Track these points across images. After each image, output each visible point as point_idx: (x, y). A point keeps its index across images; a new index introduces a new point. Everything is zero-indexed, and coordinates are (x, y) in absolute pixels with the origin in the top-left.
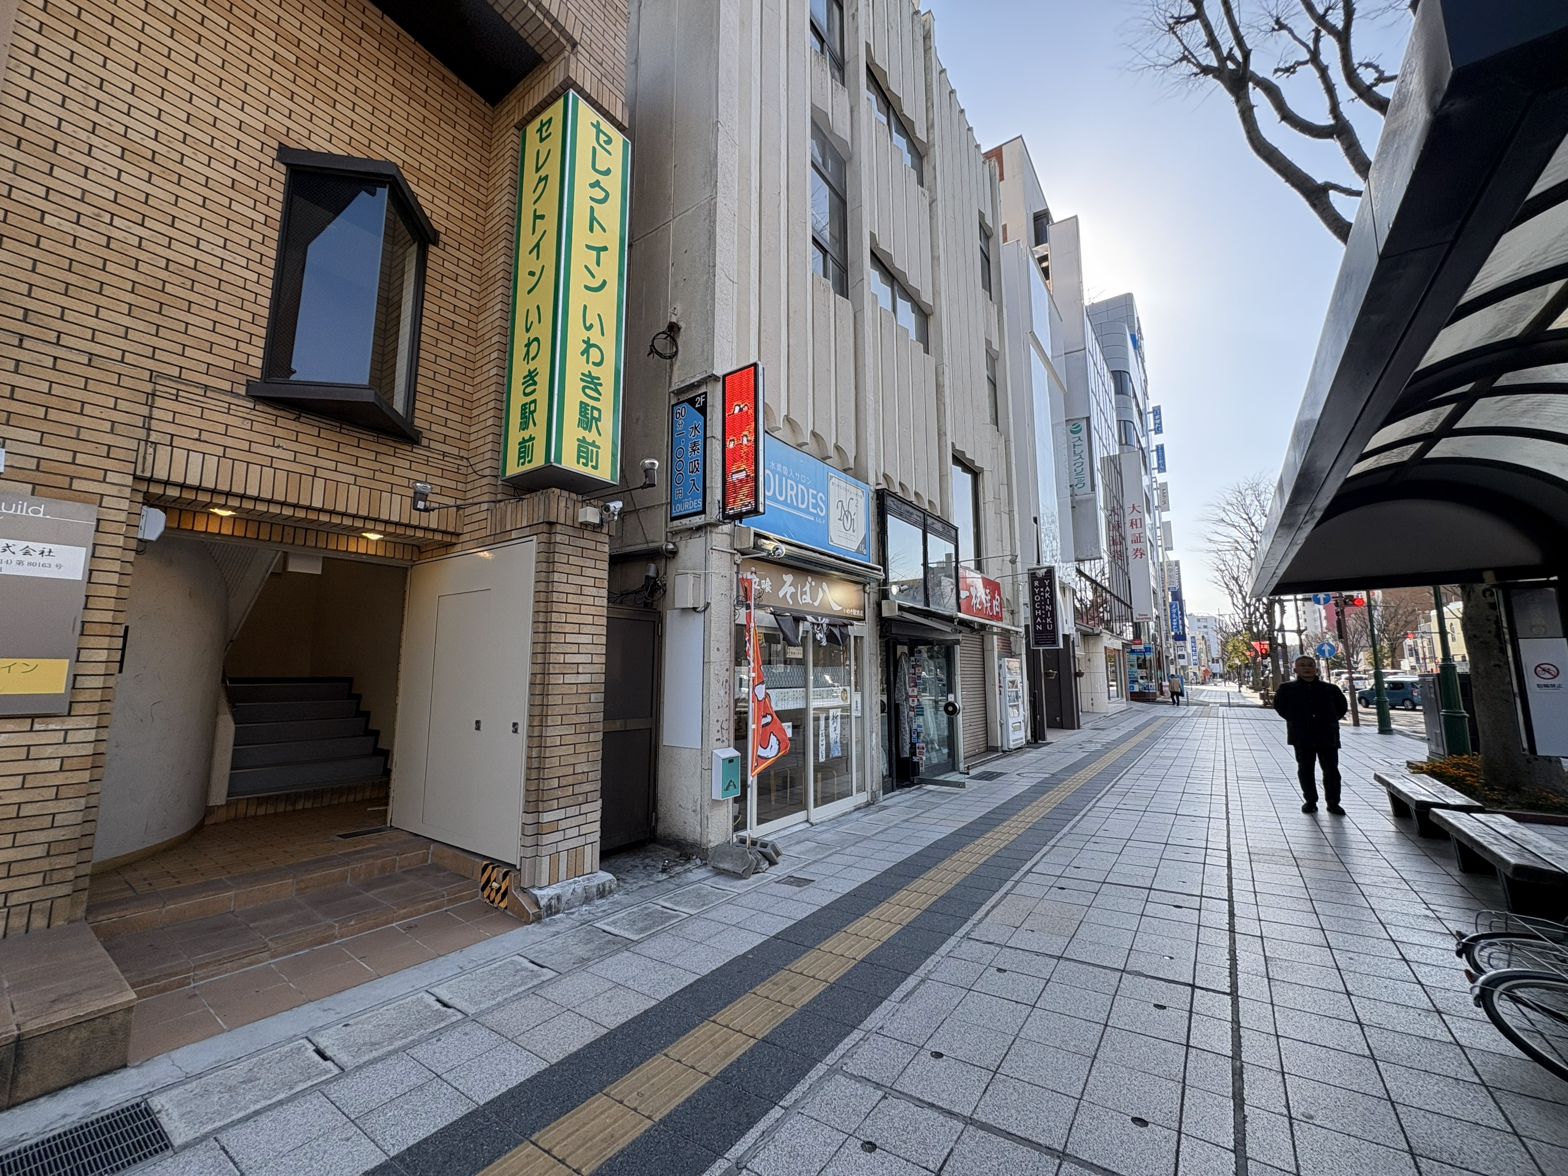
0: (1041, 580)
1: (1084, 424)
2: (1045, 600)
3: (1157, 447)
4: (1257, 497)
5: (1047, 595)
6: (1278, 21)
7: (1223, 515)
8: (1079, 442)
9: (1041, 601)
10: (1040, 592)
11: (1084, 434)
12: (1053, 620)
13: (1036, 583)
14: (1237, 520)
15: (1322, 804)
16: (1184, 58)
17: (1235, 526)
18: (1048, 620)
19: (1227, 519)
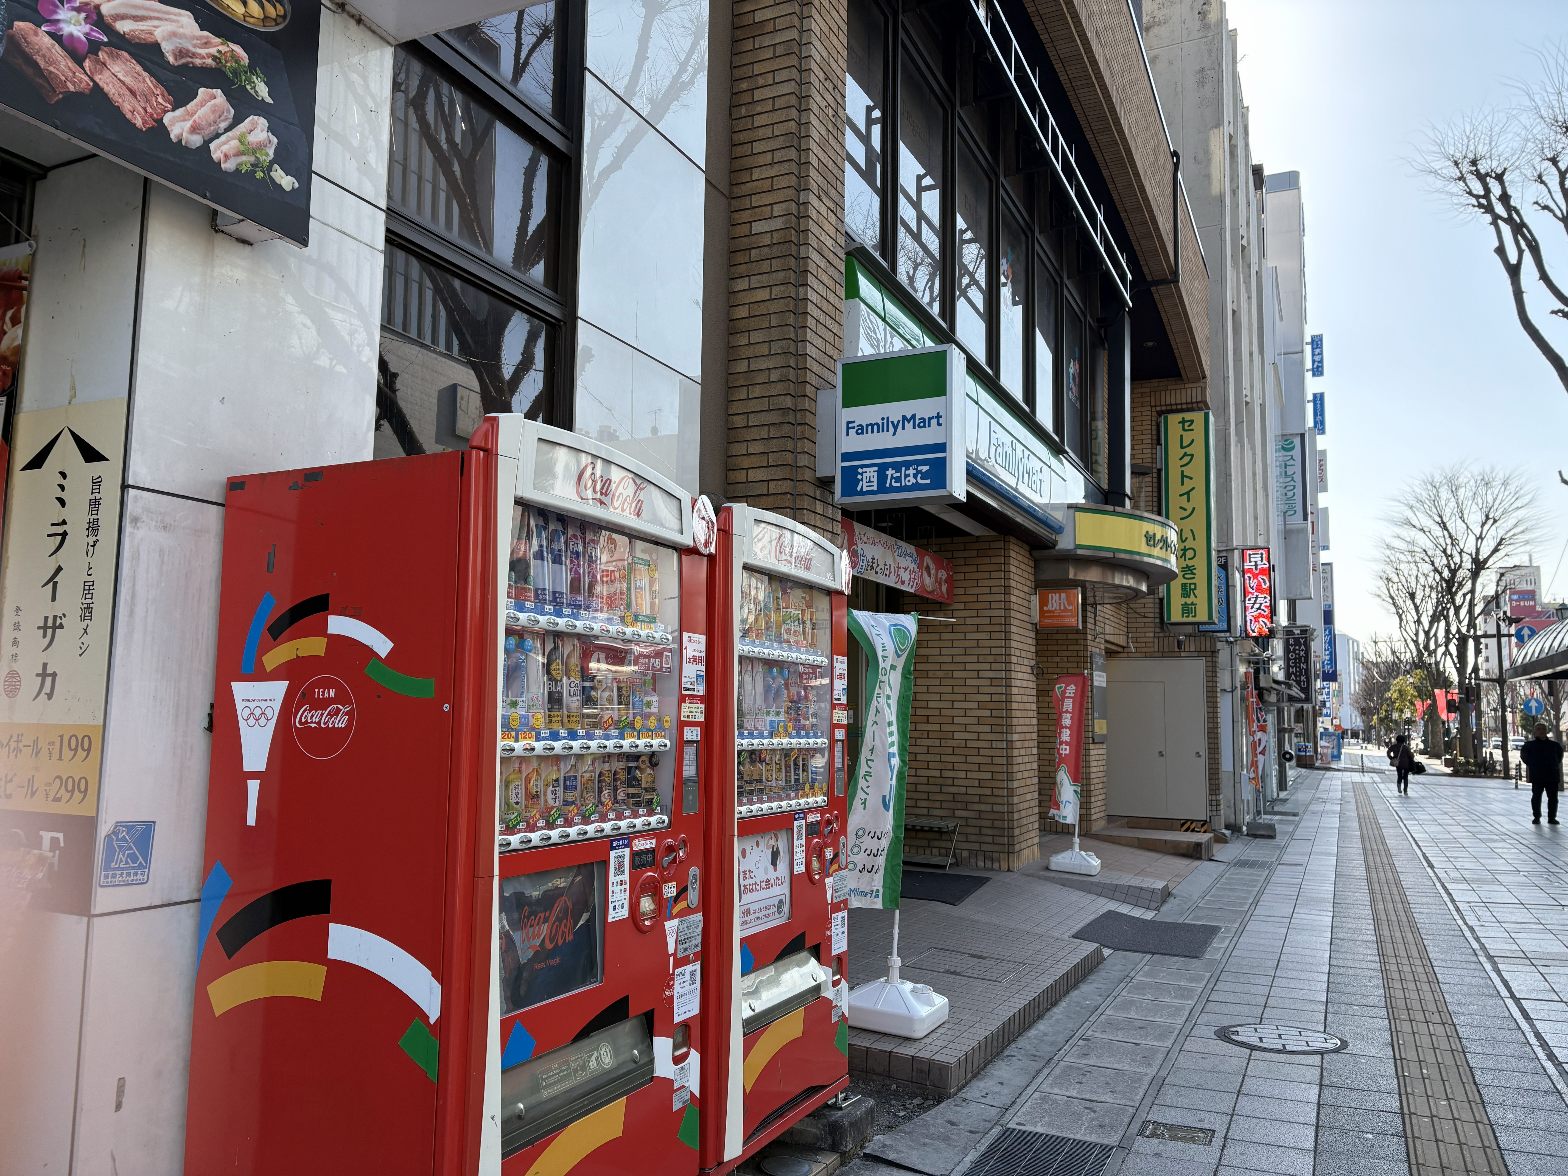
0: (1297, 641)
1: (1297, 441)
2: (1300, 658)
3: (1315, 395)
4: (1455, 492)
5: (1302, 653)
6: (1540, 177)
7: (1409, 514)
8: (1291, 462)
9: (1295, 659)
10: (1295, 650)
11: (1297, 453)
12: (1307, 678)
13: (1291, 641)
14: (1428, 523)
15: (1544, 820)
16: (1460, 179)
17: (1422, 530)
18: (1303, 678)
19: (1415, 522)
